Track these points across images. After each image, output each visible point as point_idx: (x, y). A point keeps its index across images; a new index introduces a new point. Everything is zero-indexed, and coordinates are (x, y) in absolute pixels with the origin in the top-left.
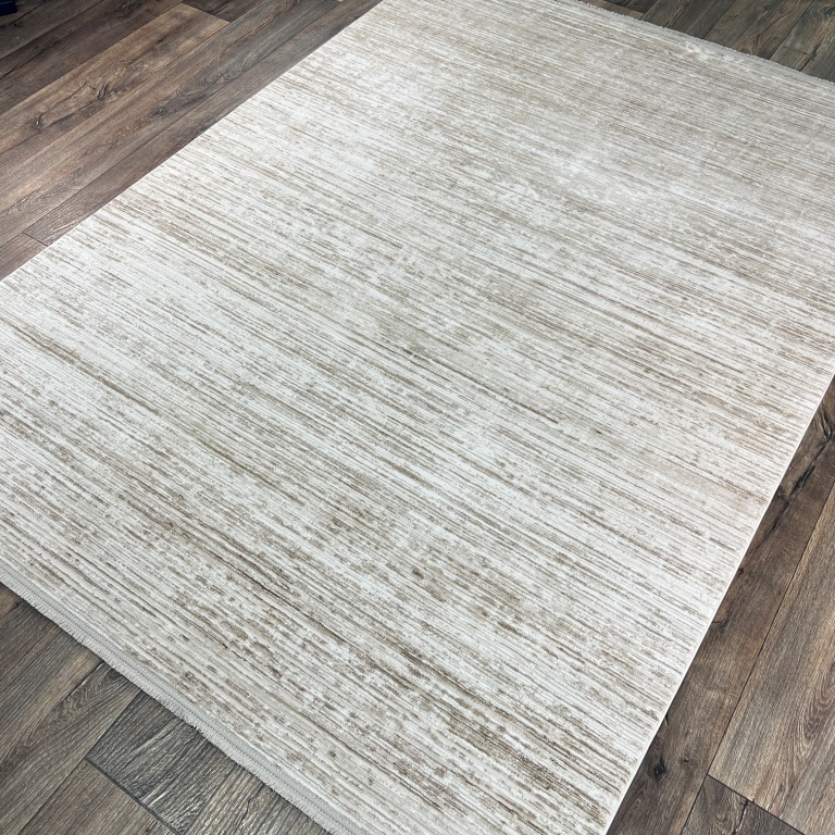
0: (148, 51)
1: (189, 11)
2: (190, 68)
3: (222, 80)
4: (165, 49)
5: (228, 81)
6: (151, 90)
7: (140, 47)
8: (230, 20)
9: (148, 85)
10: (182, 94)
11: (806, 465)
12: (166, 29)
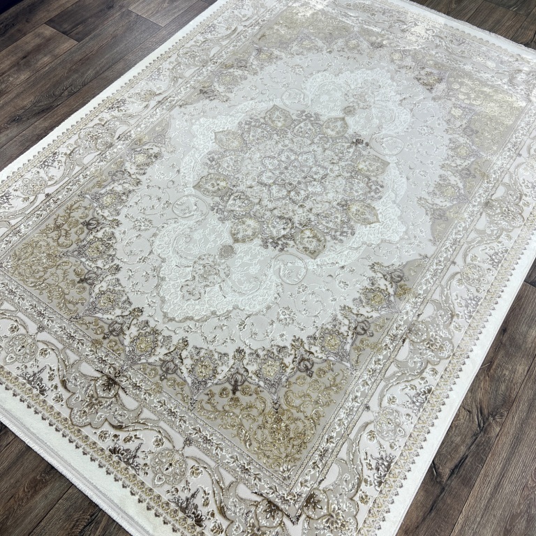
0: (14, 66)
1: (48, 31)
2: (44, 82)
3: (66, 93)
4: (28, 65)
5: (71, 95)
6: (12, 100)
7: (8, 62)
8: (78, 40)
9: (11, 96)
10: (34, 104)
11: (462, 454)
12: (29, 48)
